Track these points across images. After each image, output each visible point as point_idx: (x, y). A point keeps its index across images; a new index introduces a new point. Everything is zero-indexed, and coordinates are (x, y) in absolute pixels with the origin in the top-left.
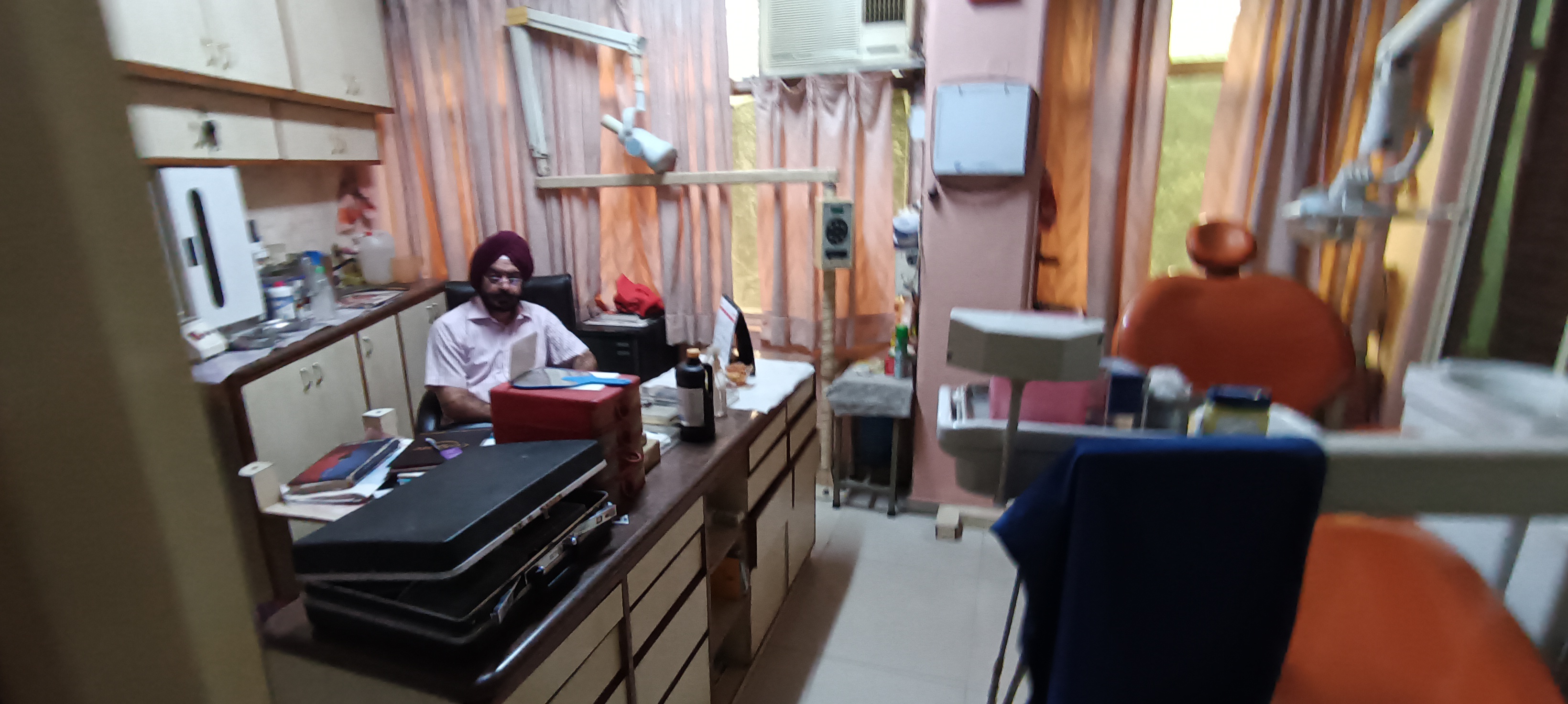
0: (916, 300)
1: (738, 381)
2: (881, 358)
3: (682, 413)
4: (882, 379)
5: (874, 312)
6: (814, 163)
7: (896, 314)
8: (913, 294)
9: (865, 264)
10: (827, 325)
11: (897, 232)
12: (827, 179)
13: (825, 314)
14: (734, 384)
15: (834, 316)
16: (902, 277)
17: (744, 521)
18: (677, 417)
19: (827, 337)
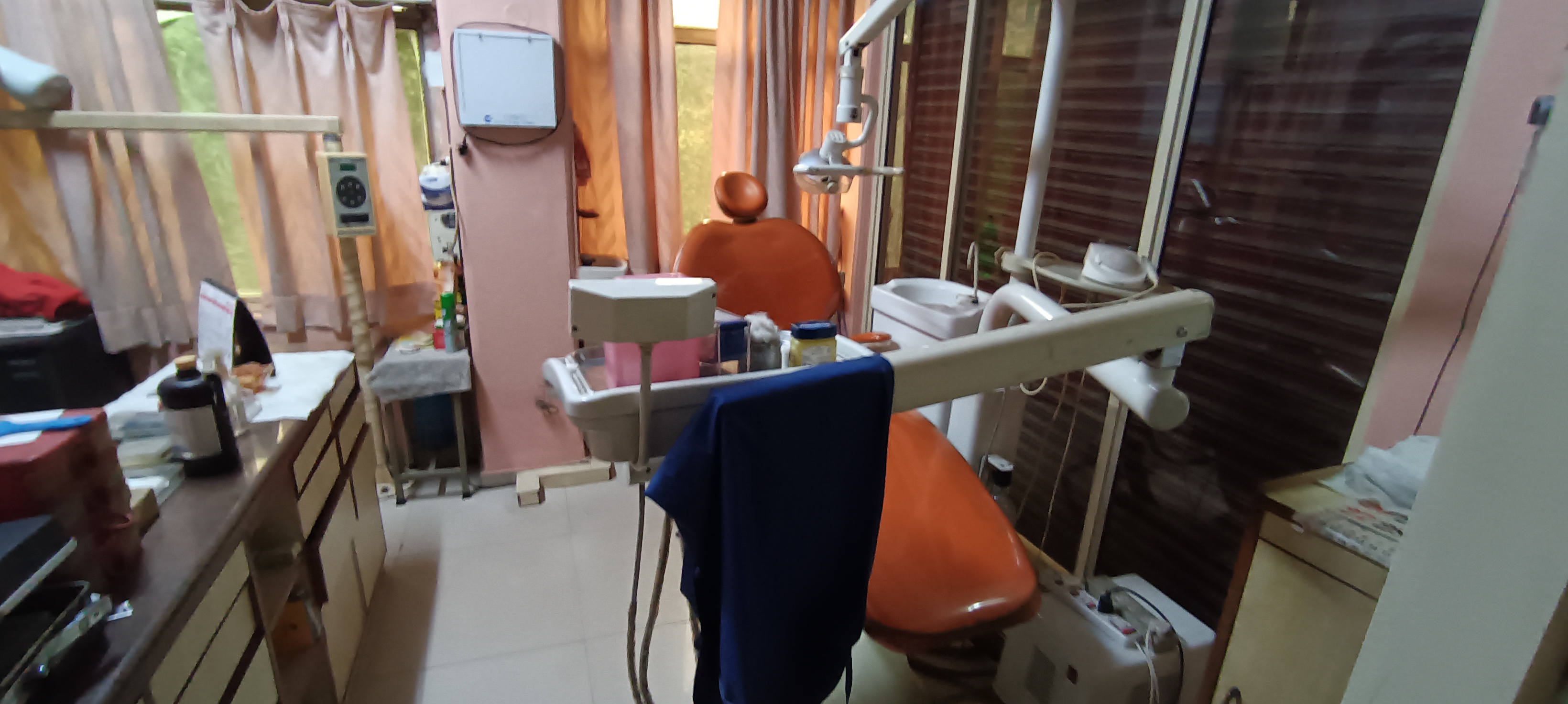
0: (458, 266)
1: (255, 385)
2: (427, 332)
3: (181, 441)
4: (430, 354)
5: (409, 281)
6: (306, 109)
7: (436, 282)
8: (455, 258)
9: (391, 229)
10: (353, 302)
11: (425, 191)
12: (325, 128)
13: (350, 289)
14: (248, 390)
15: (361, 290)
16: (440, 241)
17: (301, 554)
18: (173, 449)
19: (356, 316)
